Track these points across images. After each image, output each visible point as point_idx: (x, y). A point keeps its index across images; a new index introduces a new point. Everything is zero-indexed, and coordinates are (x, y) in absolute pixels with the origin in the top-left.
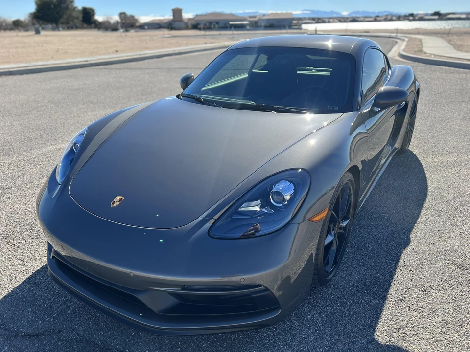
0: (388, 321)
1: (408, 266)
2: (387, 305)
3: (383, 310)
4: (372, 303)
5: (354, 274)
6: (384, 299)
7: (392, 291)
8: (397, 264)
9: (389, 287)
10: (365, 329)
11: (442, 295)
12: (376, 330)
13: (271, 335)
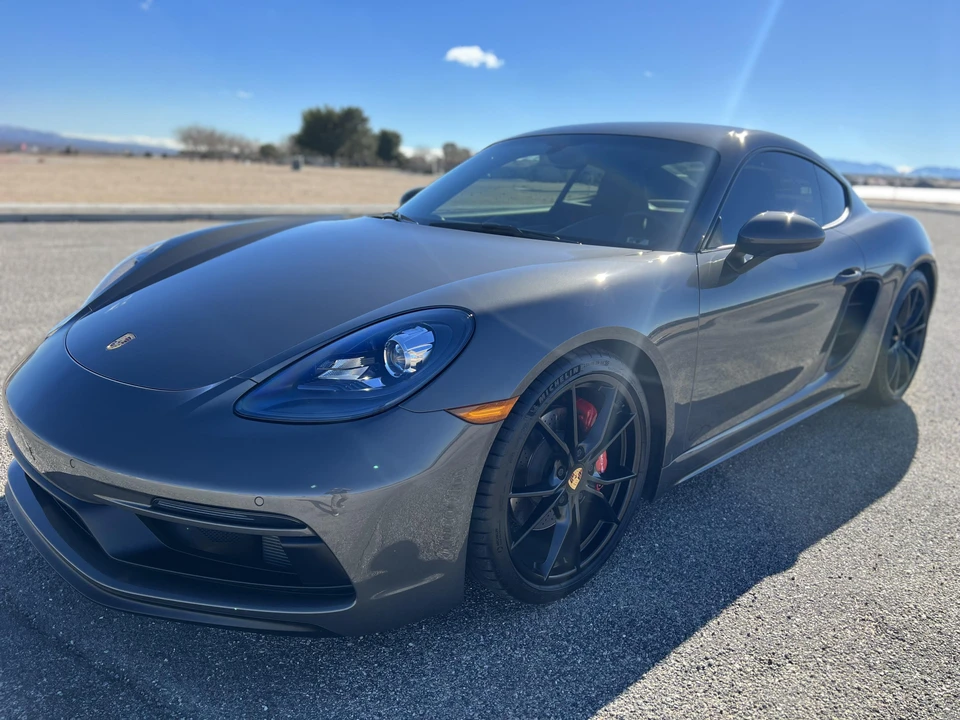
0: (640, 701)
1: (758, 609)
2: (659, 670)
3: (643, 678)
4: (624, 662)
5: (620, 600)
6: (659, 656)
7: (687, 647)
8: (735, 599)
9: (685, 639)
10: (575, 705)
11: (808, 679)
12: (600, 711)
13: (362, 674)
